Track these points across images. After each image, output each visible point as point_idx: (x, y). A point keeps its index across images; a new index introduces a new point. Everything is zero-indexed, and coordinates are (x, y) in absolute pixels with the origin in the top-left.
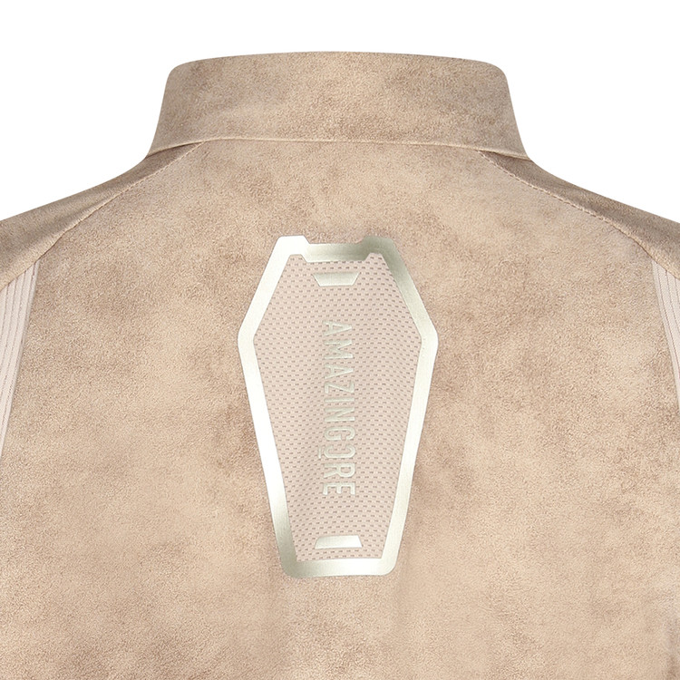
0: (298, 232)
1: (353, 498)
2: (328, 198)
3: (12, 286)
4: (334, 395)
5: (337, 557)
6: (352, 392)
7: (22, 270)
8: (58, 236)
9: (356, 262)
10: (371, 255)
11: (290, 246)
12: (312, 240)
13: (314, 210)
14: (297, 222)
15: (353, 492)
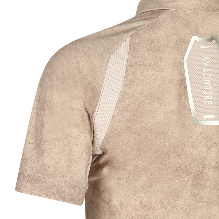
0: (196, 35)
1: (212, 105)
2: (202, 27)
3: (122, 44)
4: (205, 76)
5: (209, 120)
6: (211, 76)
7: (125, 40)
8: (135, 31)
9: (210, 42)
10: (213, 40)
11: (195, 38)
12: (199, 37)
13: (199, 30)
14: (196, 33)
15: (212, 103)
